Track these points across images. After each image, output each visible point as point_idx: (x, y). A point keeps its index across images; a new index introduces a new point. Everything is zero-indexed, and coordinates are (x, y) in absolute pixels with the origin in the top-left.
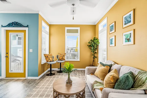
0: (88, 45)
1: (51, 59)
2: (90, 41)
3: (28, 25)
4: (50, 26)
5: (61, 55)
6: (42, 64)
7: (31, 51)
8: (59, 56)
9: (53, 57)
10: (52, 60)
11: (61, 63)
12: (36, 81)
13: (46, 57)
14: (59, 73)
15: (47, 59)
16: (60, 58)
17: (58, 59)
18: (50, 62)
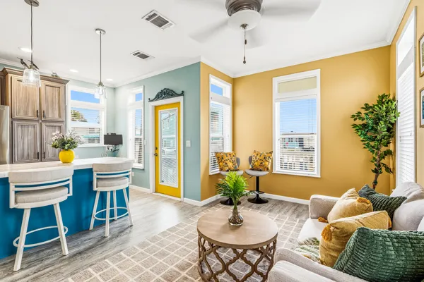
0: (354, 126)
1: (230, 165)
2: (363, 111)
3: (183, 92)
4: (234, 82)
5: (258, 157)
6: (211, 174)
7: (188, 144)
8: (254, 159)
9: (238, 160)
10: (233, 168)
11: (258, 178)
12: (196, 209)
13: (219, 158)
14: (250, 204)
15: (221, 164)
16: (256, 163)
17: (251, 167)
18: (228, 171)
